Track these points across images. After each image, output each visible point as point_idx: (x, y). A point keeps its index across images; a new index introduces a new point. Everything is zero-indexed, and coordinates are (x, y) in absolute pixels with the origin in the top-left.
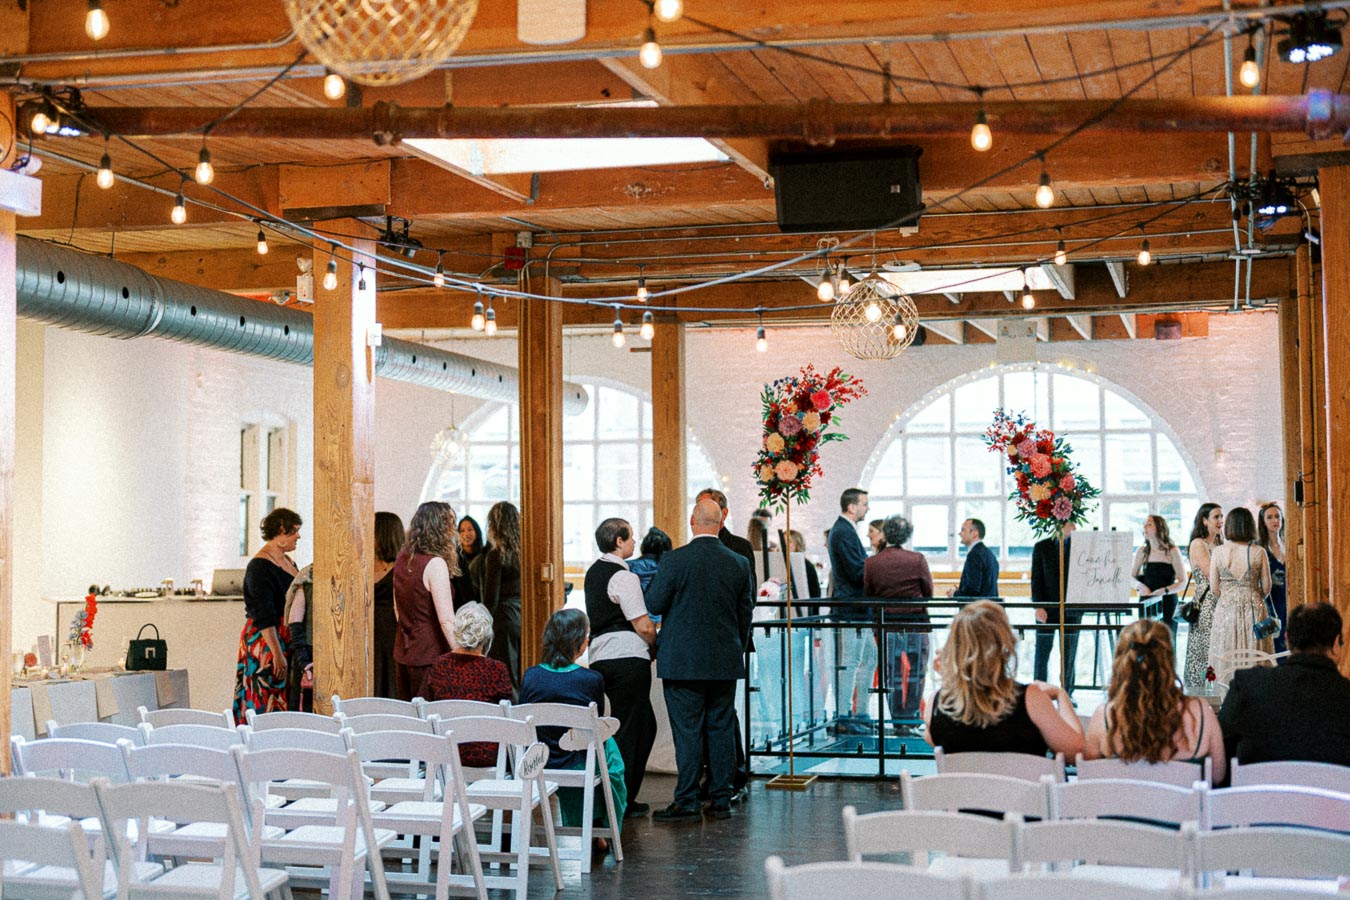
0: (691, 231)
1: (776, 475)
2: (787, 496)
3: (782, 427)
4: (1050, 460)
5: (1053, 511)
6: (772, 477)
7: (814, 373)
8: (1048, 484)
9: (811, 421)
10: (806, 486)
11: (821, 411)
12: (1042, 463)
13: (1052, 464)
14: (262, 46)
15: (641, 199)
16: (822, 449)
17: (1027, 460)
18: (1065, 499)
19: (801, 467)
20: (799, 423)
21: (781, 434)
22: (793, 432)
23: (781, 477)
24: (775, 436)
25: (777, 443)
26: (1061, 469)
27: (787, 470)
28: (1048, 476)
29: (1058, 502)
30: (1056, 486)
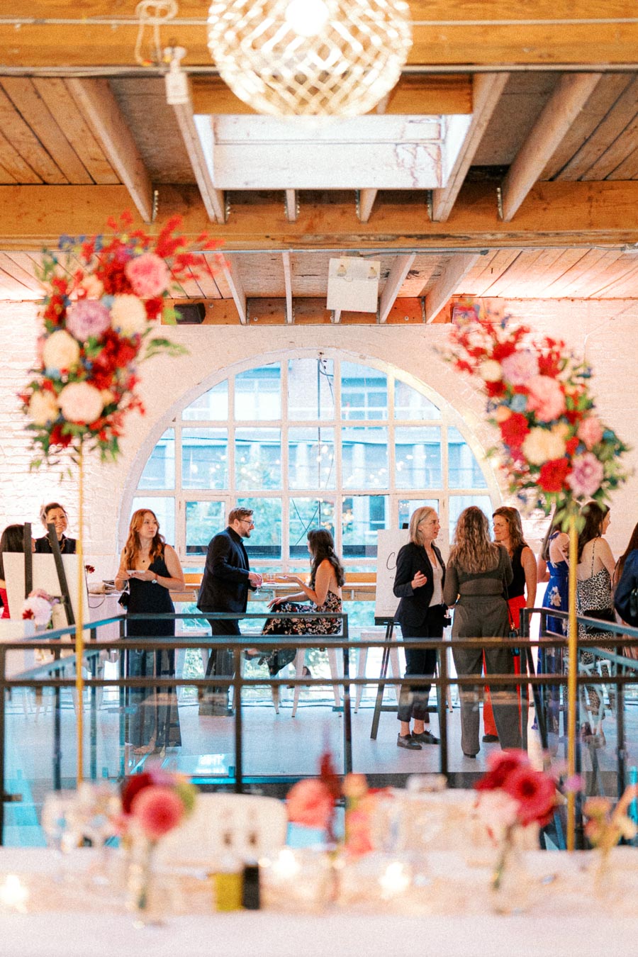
1: (60, 410)
2: (78, 450)
3: (74, 318)
4: (562, 389)
5: (571, 479)
6: (53, 416)
8: (562, 430)
9: (128, 313)
11: (148, 296)
12: (549, 395)
13: (566, 397)
17: (520, 388)
18: (590, 458)
19: (108, 396)
20: (107, 312)
21: (71, 334)
22: (96, 331)
23: (72, 413)
24: (60, 337)
25: (64, 350)
26: (580, 406)
27: (82, 401)
28: (559, 418)
29: (578, 461)
30: (575, 435)
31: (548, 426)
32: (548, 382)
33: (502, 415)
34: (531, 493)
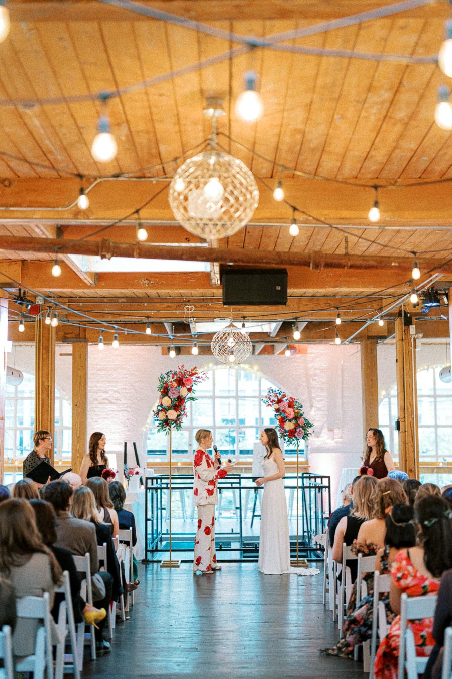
0: (122, 300)
1: (167, 416)
2: (170, 427)
3: (170, 394)
4: (294, 411)
5: (296, 434)
6: (165, 418)
7: (184, 369)
8: (294, 422)
9: (183, 391)
10: (180, 422)
11: (188, 387)
12: (291, 413)
13: (295, 413)
14: (56, 209)
15: (149, 286)
16: (188, 404)
17: (283, 411)
18: (301, 429)
19: (179, 413)
20: (179, 392)
21: (169, 397)
22: (176, 397)
23: (169, 417)
24: (166, 398)
25: (168, 401)
26: (299, 415)
27: (172, 415)
28: (293, 418)
29: (298, 430)
30: (297, 423)
31: (290, 421)
32: (291, 410)
33: (279, 417)
34: (286, 438)
